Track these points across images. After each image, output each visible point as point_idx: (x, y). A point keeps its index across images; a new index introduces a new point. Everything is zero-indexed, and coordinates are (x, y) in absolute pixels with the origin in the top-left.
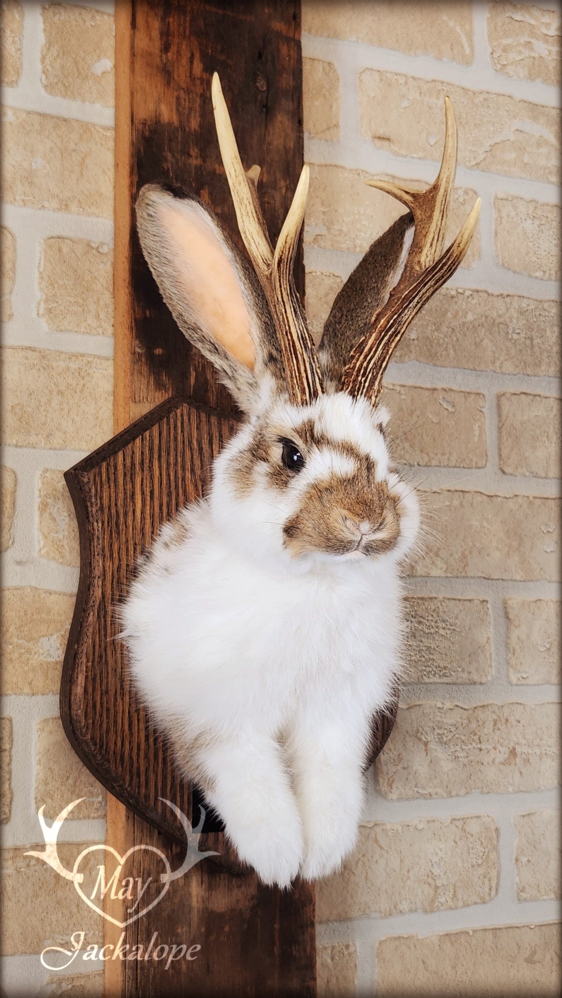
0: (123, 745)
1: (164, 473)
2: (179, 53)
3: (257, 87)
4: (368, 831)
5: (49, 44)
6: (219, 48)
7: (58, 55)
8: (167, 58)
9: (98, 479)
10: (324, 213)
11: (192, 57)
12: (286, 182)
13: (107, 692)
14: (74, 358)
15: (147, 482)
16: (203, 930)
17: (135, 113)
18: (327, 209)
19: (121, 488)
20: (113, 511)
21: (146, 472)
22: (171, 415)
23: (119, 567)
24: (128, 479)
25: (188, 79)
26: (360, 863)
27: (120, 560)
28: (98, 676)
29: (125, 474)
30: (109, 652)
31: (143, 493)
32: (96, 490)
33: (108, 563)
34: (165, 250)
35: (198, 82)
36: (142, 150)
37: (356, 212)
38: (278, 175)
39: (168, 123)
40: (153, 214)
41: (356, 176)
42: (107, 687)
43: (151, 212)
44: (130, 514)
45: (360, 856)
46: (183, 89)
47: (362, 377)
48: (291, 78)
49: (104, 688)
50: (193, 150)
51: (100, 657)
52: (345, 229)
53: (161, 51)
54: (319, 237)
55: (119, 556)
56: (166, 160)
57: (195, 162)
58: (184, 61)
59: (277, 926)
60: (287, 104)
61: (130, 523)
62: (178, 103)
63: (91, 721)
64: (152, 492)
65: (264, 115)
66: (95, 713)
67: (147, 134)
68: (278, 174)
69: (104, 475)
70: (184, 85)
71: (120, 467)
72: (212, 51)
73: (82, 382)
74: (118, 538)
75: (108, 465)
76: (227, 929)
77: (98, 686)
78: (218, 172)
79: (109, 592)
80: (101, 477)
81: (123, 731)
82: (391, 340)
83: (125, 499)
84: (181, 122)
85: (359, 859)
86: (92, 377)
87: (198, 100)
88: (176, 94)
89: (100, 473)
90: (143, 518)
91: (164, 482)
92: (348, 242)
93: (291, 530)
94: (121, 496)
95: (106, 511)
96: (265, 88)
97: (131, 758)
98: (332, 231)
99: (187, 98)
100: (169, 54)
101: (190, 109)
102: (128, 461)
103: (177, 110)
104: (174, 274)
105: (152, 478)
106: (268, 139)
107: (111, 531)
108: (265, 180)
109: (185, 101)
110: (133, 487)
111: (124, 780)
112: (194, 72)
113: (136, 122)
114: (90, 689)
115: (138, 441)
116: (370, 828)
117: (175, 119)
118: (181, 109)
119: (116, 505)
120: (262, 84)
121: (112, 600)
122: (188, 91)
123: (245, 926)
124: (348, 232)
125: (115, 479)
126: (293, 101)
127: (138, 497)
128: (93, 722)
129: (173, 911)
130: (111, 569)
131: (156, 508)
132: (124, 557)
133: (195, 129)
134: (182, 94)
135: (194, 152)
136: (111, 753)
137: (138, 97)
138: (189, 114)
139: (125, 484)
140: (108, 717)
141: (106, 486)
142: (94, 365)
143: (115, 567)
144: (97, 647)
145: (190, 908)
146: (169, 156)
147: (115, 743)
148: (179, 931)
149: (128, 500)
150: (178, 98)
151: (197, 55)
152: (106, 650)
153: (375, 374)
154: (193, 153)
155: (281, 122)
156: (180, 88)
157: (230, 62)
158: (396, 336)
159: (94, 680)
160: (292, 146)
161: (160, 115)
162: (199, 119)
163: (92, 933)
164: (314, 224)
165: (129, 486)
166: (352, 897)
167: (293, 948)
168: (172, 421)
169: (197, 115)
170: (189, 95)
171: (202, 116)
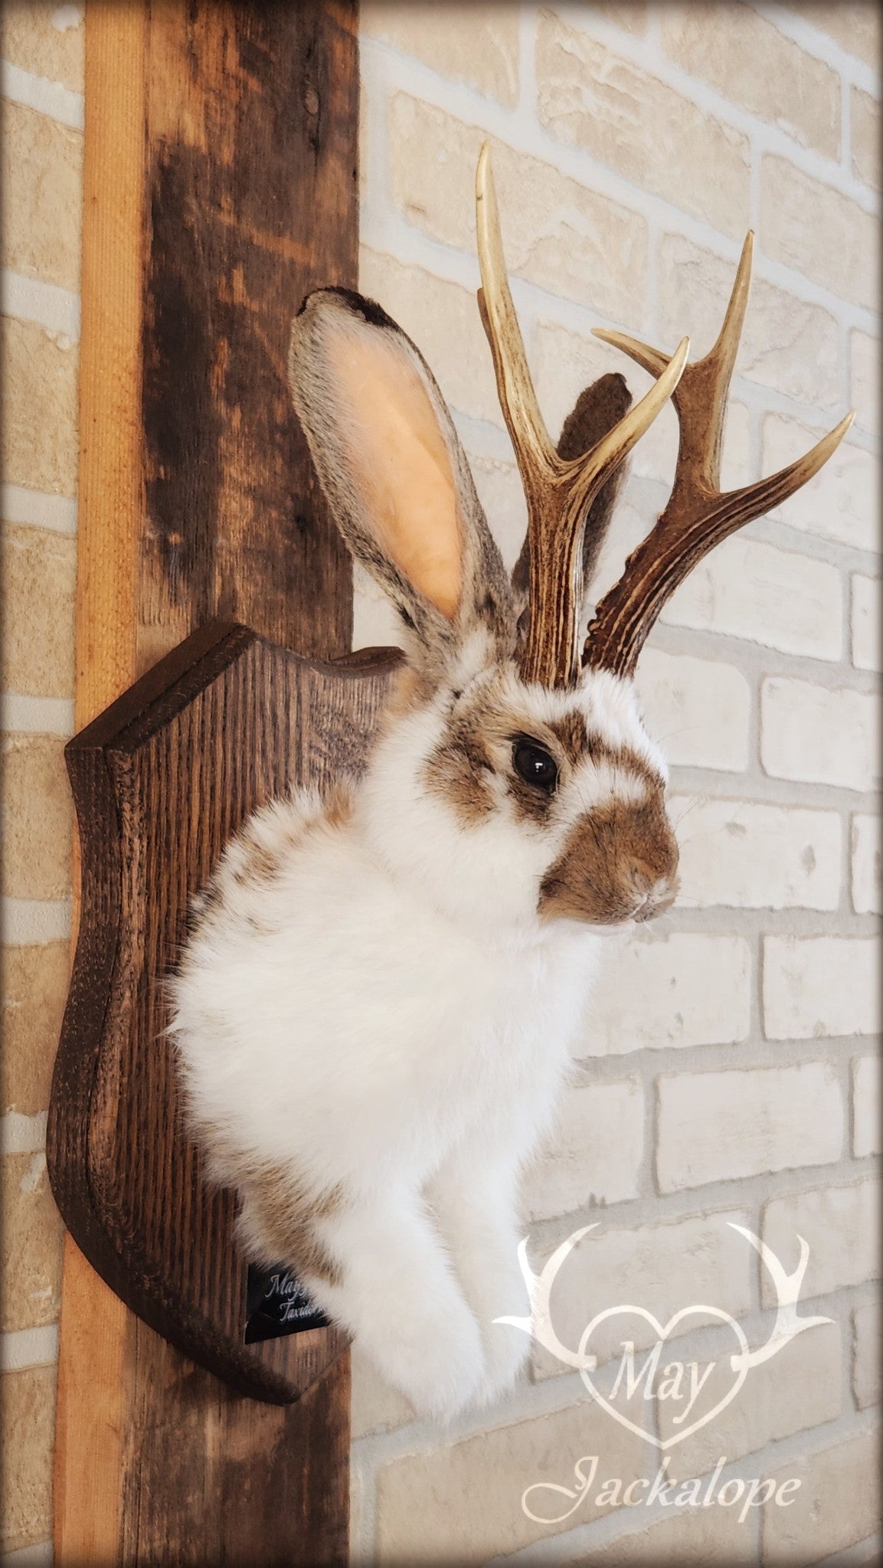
0: (163, 1211)
1: (229, 756)
2: (208, 27)
3: (306, 107)
6: (261, 29)
8: (193, 34)
9: (145, 765)
11: (226, 36)
13: (146, 1125)
14: (20, 532)
15: (207, 770)
17: (149, 121)
19: (174, 781)
20: (163, 820)
21: (207, 754)
22: (240, 660)
23: (168, 915)
24: (184, 765)
25: (220, 76)
27: (169, 902)
28: (136, 1097)
29: (180, 758)
30: (151, 1057)
31: (201, 788)
32: (142, 783)
33: (154, 909)
34: (330, 403)
35: (232, 83)
36: (159, 189)
38: (329, 260)
39: (194, 147)
40: (319, 340)
42: (146, 1117)
43: (317, 338)
44: (185, 824)
46: (214, 91)
47: (624, 646)
48: (346, 99)
49: (142, 1118)
50: (226, 198)
51: (139, 1066)
53: (186, 18)
55: (168, 895)
56: (190, 210)
57: (227, 219)
58: (215, 42)
59: (305, 1471)
60: (341, 142)
61: (184, 839)
62: (207, 114)
63: (123, 1175)
64: (213, 789)
65: (313, 155)
66: (130, 1161)
67: (166, 161)
68: (328, 254)
69: (153, 758)
70: (213, 84)
71: (174, 745)
72: (251, 33)
73: (31, 575)
74: (168, 865)
75: (159, 741)
76: (247, 1486)
77: (135, 1116)
78: (255, 241)
79: (153, 955)
80: (149, 761)
81: (164, 1188)
83: (179, 799)
84: (210, 147)
86: (45, 567)
87: (233, 114)
88: (204, 98)
89: (148, 754)
90: (201, 832)
91: (229, 771)
93: (552, 886)
94: (174, 793)
95: (154, 819)
96: (316, 110)
97: (173, 1231)
99: (218, 107)
100: (196, 27)
101: (223, 127)
102: (185, 735)
103: (207, 127)
104: (339, 443)
105: (213, 764)
106: (318, 196)
107: (160, 853)
109: (216, 111)
110: (190, 780)
111: (163, 1269)
112: (227, 64)
113: (151, 137)
114: (125, 1122)
115: (198, 702)
117: (203, 141)
118: (210, 124)
119: (167, 809)
120: (312, 101)
121: (158, 969)
122: (221, 98)
123: (269, 1477)
125: (167, 766)
126: (347, 138)
127: (196, 796)
128: (127, 1176)
129: (183, 1467)
130: (157, 918)
131: (217, 815)
132: (174, 897)
133: (228, 164)
134: (212, 99)
135: (226, 201)
136: (148, 1226)
137: (155, 92)
138: (221, 135)
139: (179, 774)
140: (146, 1167)
141: (154, 778)
142: (48, 546)
143: (163, 913)
144: (135, 1050)
145: (204, 1459)
146: (193, 203)
147: (154, 1211)
149: (183, 801)
150: (207, 106)
151: (232, 35)
152: (146, 1056)
154: (224, 204)
155: (334, 171)
156: (209, 89)
157: (273, 56)
159: (130, 1105)
160: (346, 214)
161: (184, 131)
162: (233, 147)
163: (36, 1519)
165: (184, 779)
167: (325, 1500)
168: (241, 669)
169: (231, 140)
170: (221, 103)
171: (238, 142)
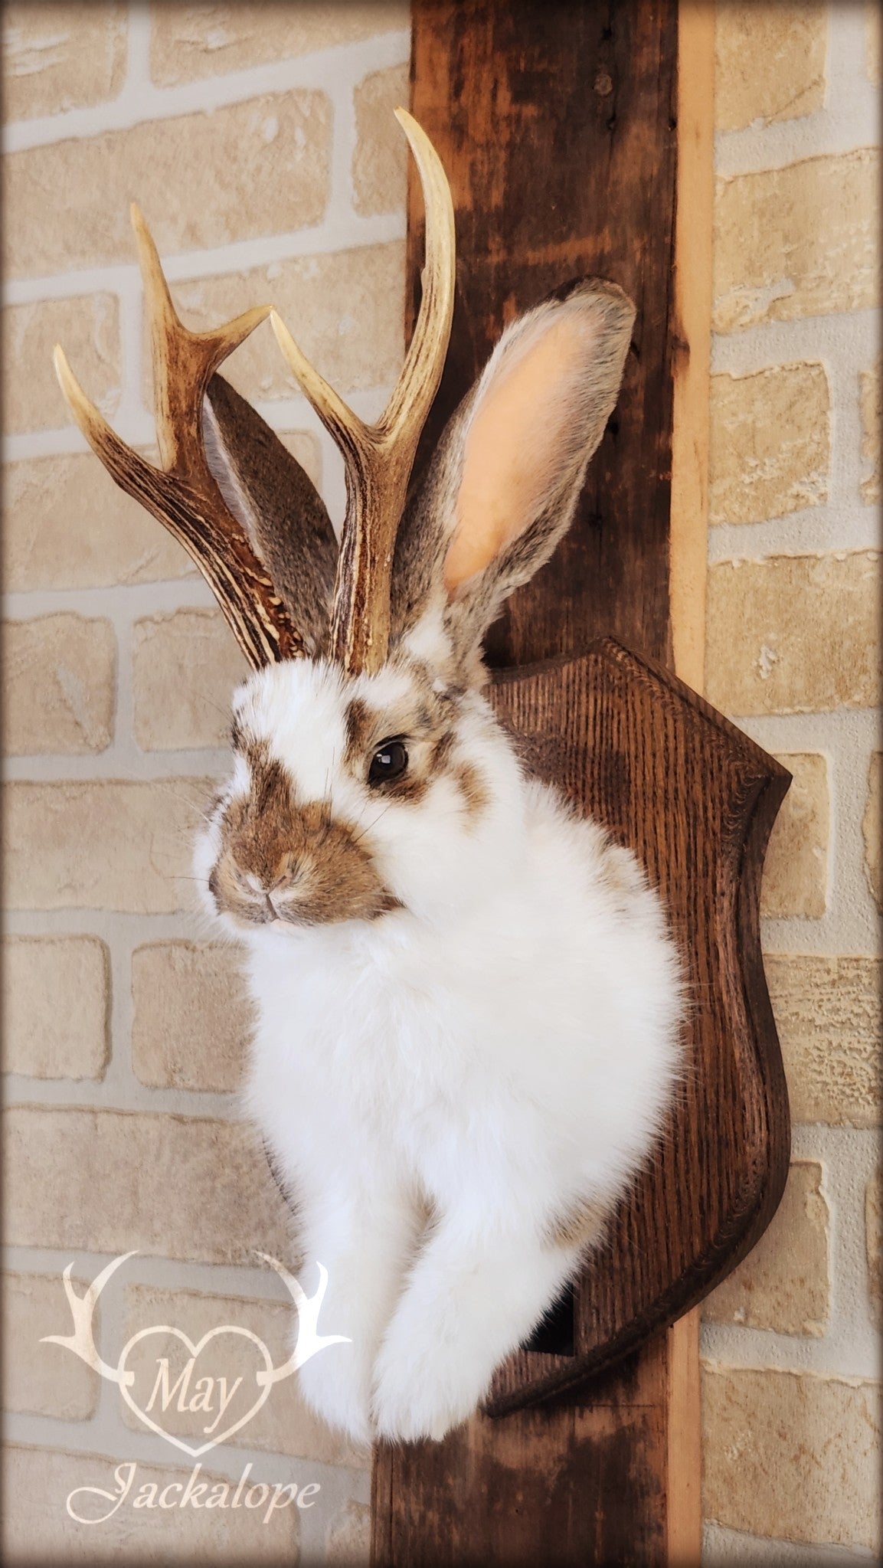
2: (477, 89)
3: (596, 95)
4: (850, 1393)
5: (362, 140)
6: (537, 52)
7: (373, 153)
8: (460, 107)
10: (788, 255)
11: (496, 87)
12: (642, 239)
16: (484, 1489)
17: (412, 213)
18: (795, 246)
25: (489, 127)
26: (832, 1447)
35: (503, 125)
37: (852, 232)
38: (630, 232)
41: (856, 164)
45: (832, 1436)
46: (481, 146)
48: (657, 50)
50: (494, 240)
52: (829, 273)
53: (450, 99)
54: (778, 303)
57: (495, 259)
58: (485, 100)
59: (598, 1516)
60: (648, 100)
62: (473, 171)
65: (608, 136)
70: (482, 139)
72: (526, 65)
76: (520, 1498)
78: (531, 263)
82: (350, 558)
84: (475, 201)
85: (829, 1442)
87: (503, 155)
88: (469, 158)
92: (835, 295)
96: (609, 89)
98: (803, 284)
99: (486, 158)
100: (463, 98)
101: (491, 174)
103: (472, 184)
106: (613, 177)
108: (607, 249)
109: (483, 164)
112: (498, 111)
113: (413, 227)
116: (853, 1388)
117: (469, 200)
118: (477, 179)
120: (604, 85)
122: (488, 146)
123: (549, 1501)
124: (836, 276)
126: (659, 90)
134: (479, 154)
135: (495, 242)
138: (489, 183)
148: (450, 1481)
150: (473, 165)
151: (504, 80)
153: (343, 618)
154: (492, 246)
155: (638, 137)
156: (476, 146)
157: (554, 69)
158: (353, 549)
160: (655, 172)
162: (502, 186)
164: (768, 282)
166: (814, 1506)
169: (501, 180)
170: (489, 152)
171: (508, 179)
